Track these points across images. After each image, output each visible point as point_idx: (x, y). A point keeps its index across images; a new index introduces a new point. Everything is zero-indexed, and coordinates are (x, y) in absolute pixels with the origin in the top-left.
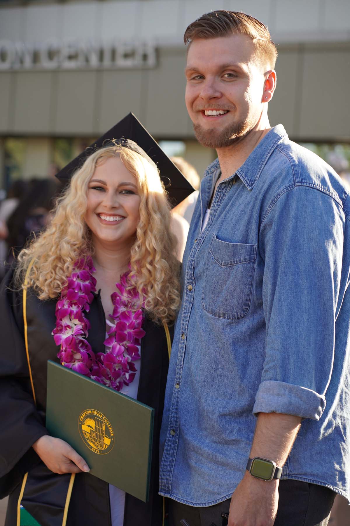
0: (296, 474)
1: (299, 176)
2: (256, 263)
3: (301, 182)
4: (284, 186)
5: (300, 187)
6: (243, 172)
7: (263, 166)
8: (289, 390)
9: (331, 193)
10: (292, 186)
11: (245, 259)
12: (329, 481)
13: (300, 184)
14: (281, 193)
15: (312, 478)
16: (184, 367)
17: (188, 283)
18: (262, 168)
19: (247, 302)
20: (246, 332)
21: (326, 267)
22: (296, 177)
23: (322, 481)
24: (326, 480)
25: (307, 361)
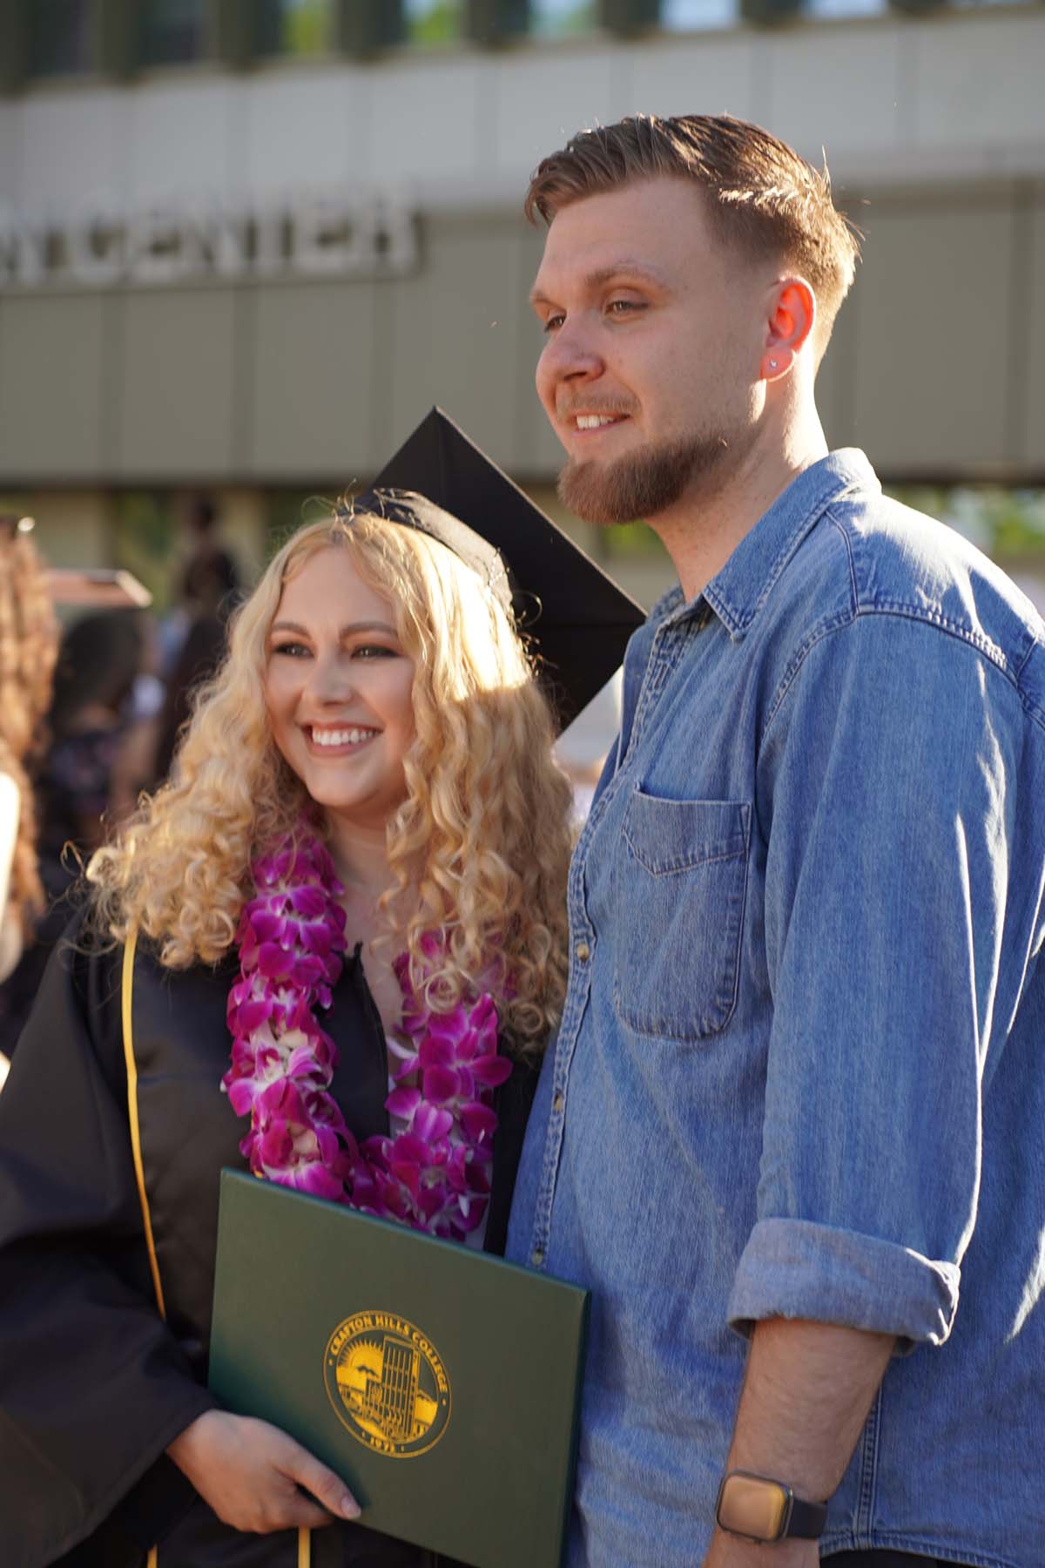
0: (900, 1533)
1: (869, 583)
2: (751, 860)
3: (875, 602)
4: (821, 620)
5: (871, 617)
6: (721, 589)
7: (780, 568)
8: (822, 1244)
9: (975, 635)
10: (846, 616)
11: (716, 849)
12: (1009, 1553)
13: (870, 608)
14: (811, 640)
15: (950, 1544)
16: (557, 1198)
17: (577, 937)
18: (777, 576)
19: (729, 985)
20: (729, 1079)
21: (946, 860)
22: (859, 587)
23: (985, 1554)
24: (999, 1550)
25: (886, 1153)
